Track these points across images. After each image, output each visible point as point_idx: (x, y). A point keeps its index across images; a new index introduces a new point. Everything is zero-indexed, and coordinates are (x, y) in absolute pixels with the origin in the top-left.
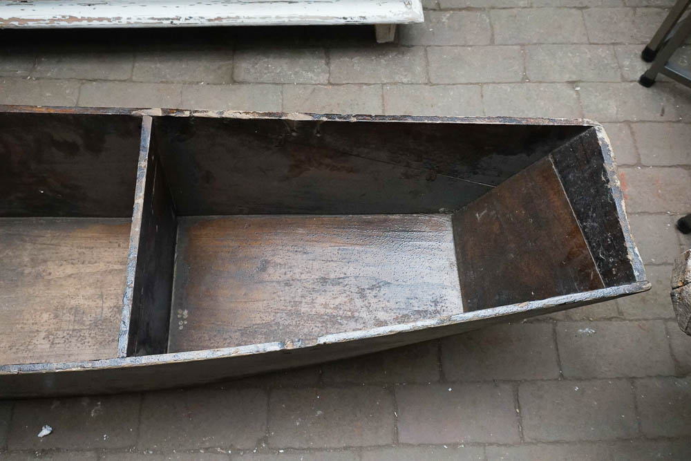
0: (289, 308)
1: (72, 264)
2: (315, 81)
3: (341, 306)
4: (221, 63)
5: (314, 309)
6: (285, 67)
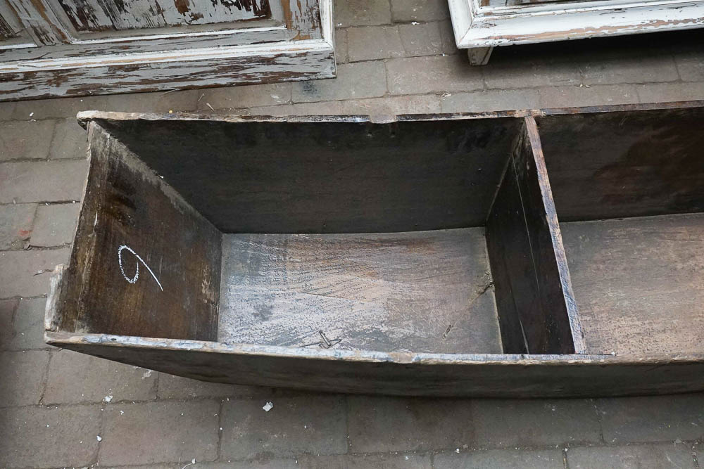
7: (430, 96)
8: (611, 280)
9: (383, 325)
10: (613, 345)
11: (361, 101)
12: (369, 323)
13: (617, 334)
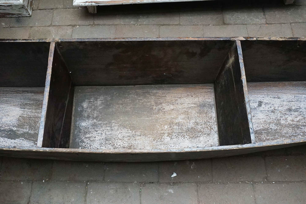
0: (276, 122)
1: (173, 104)
2: (260, 22)
3: (300, 121)
4: (218, 16)
5: (287, 122)
6: (246, 16)
7: (68, 27)
8: (124, 112)
9: (15, 127)
10: (117, 140)
11: (39, 28)
12: (9, 126)
13: (119, 136)
